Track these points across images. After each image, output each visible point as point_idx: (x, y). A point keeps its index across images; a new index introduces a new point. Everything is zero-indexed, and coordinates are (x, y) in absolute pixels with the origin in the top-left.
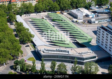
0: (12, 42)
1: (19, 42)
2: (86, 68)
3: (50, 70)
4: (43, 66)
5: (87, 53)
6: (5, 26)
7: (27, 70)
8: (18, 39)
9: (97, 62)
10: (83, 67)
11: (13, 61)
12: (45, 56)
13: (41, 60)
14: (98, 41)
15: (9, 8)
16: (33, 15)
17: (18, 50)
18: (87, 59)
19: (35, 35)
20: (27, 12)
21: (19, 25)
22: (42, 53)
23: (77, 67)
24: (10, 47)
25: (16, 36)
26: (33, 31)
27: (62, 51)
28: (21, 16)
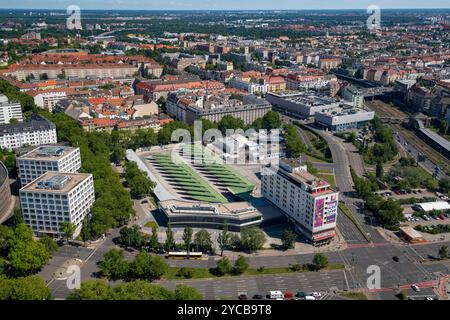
0: (118, 195)
1: (130, 196)
2: (245, 238)
3: (183, 242)
4: (170, 237)
5: (245, 211)
6: (107, 168)
7: (143, 244)
8: (128, 190)
9: (261, 226)
10: (239, 235)
11: (119, 230)
12: (175, 219)
13: (166, 226)
14: (264, 191)
15: (114, 138)
16: (155, 149)
17: (127, 210)
18: (246, 221)
19: (158, 182)
20: (146, 144)
21: (132, 166)
22: (170, 214)
23: (227, 237)
24: (113, 206)
25: (125, 185)
26: (154, 176)
27: (202, 209)
28: (134, 150)
